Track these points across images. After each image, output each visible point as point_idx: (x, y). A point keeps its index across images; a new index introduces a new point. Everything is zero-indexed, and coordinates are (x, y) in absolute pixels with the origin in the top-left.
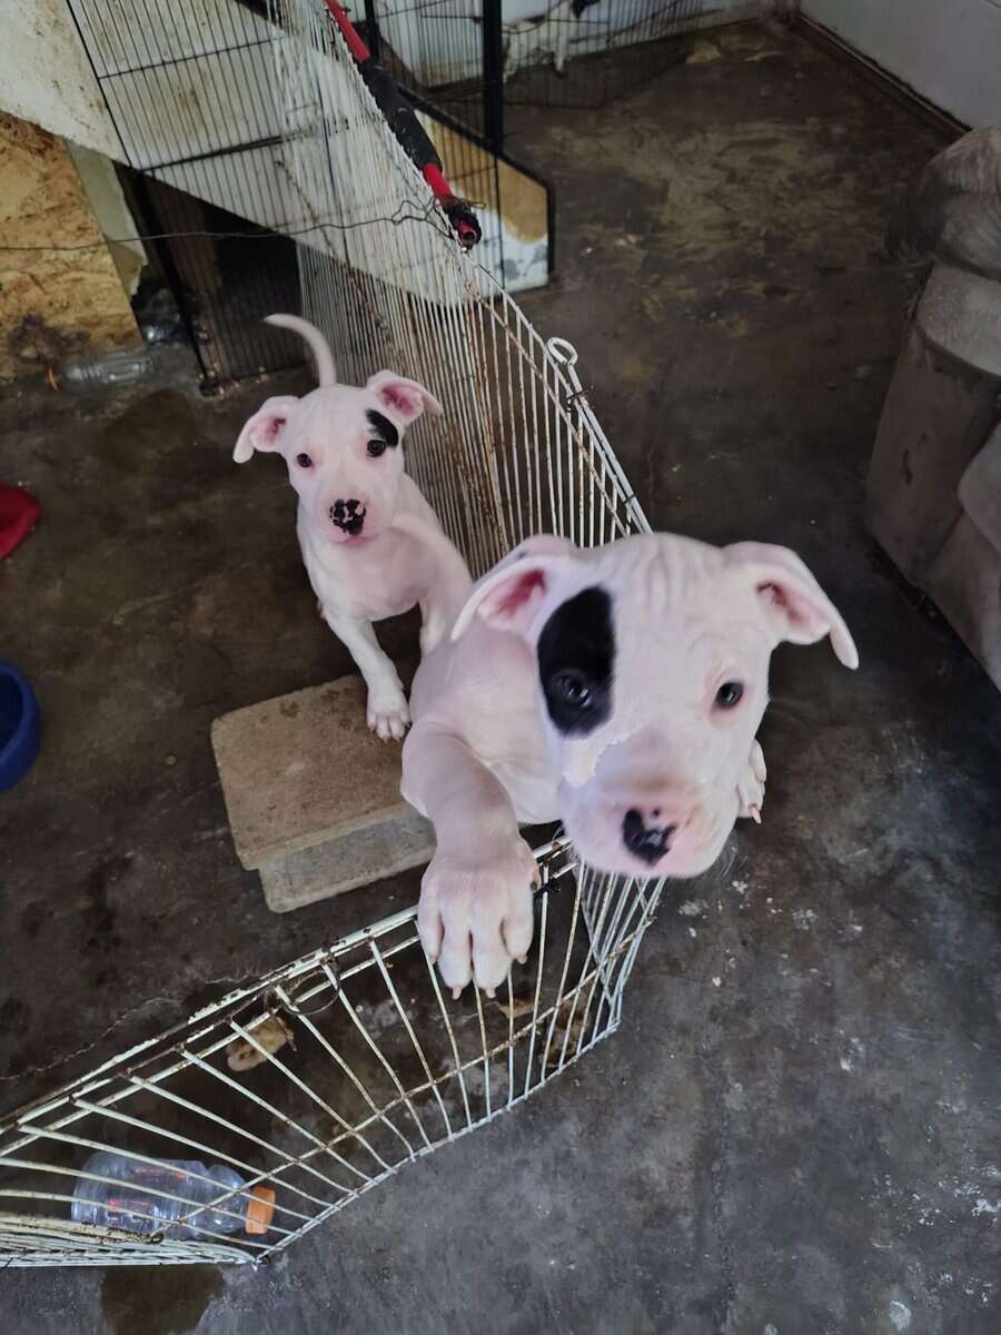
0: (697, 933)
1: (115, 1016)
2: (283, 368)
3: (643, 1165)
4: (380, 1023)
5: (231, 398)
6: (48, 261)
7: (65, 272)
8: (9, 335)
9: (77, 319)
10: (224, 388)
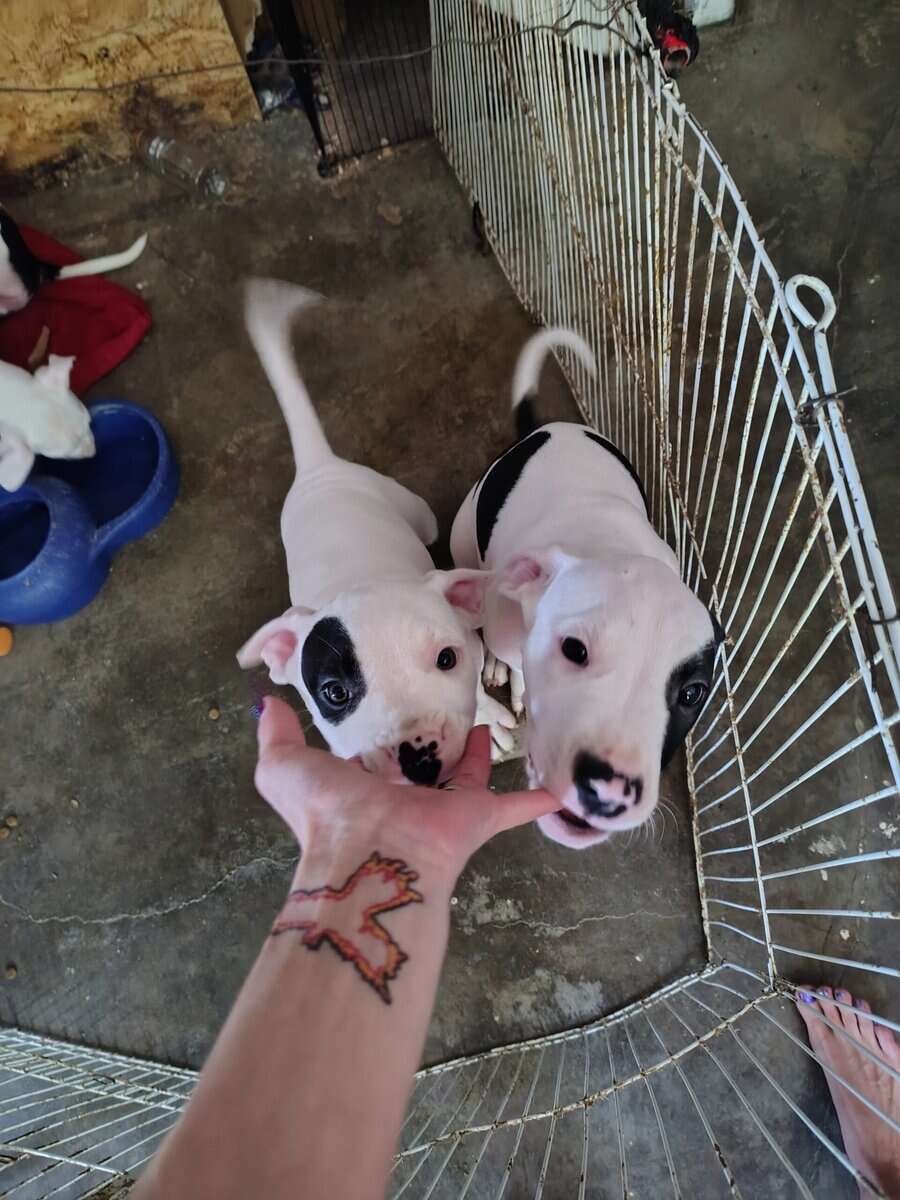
0: (829, 876)
1: (225, 870)
2: (409, 139)
3: (737, 1115)
4: (474, 920)
5: (351, 179)
6: (154, 18)
7: (174, 31)
8: (121, 108)
9: (189, 87)
10: (343, 167)
